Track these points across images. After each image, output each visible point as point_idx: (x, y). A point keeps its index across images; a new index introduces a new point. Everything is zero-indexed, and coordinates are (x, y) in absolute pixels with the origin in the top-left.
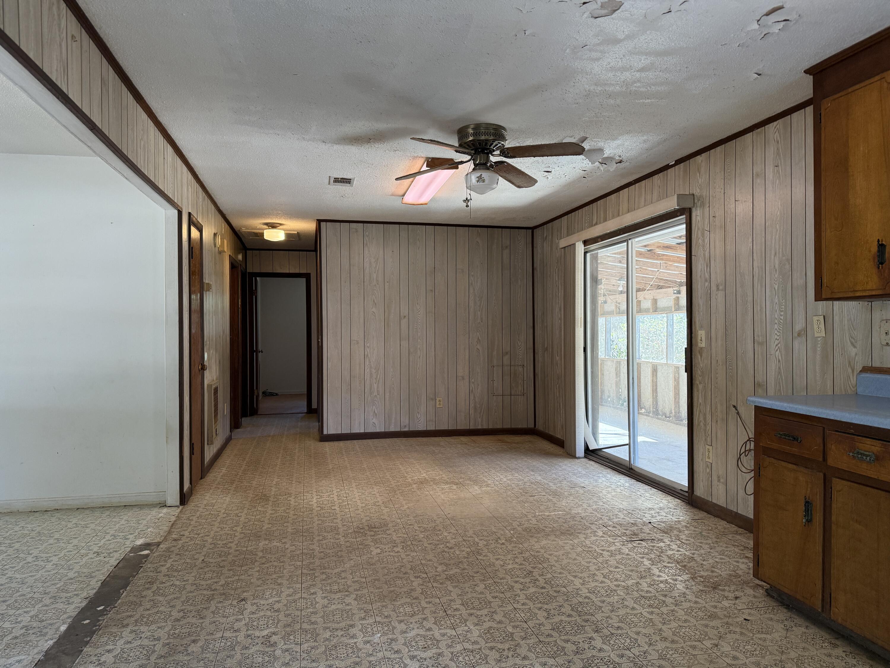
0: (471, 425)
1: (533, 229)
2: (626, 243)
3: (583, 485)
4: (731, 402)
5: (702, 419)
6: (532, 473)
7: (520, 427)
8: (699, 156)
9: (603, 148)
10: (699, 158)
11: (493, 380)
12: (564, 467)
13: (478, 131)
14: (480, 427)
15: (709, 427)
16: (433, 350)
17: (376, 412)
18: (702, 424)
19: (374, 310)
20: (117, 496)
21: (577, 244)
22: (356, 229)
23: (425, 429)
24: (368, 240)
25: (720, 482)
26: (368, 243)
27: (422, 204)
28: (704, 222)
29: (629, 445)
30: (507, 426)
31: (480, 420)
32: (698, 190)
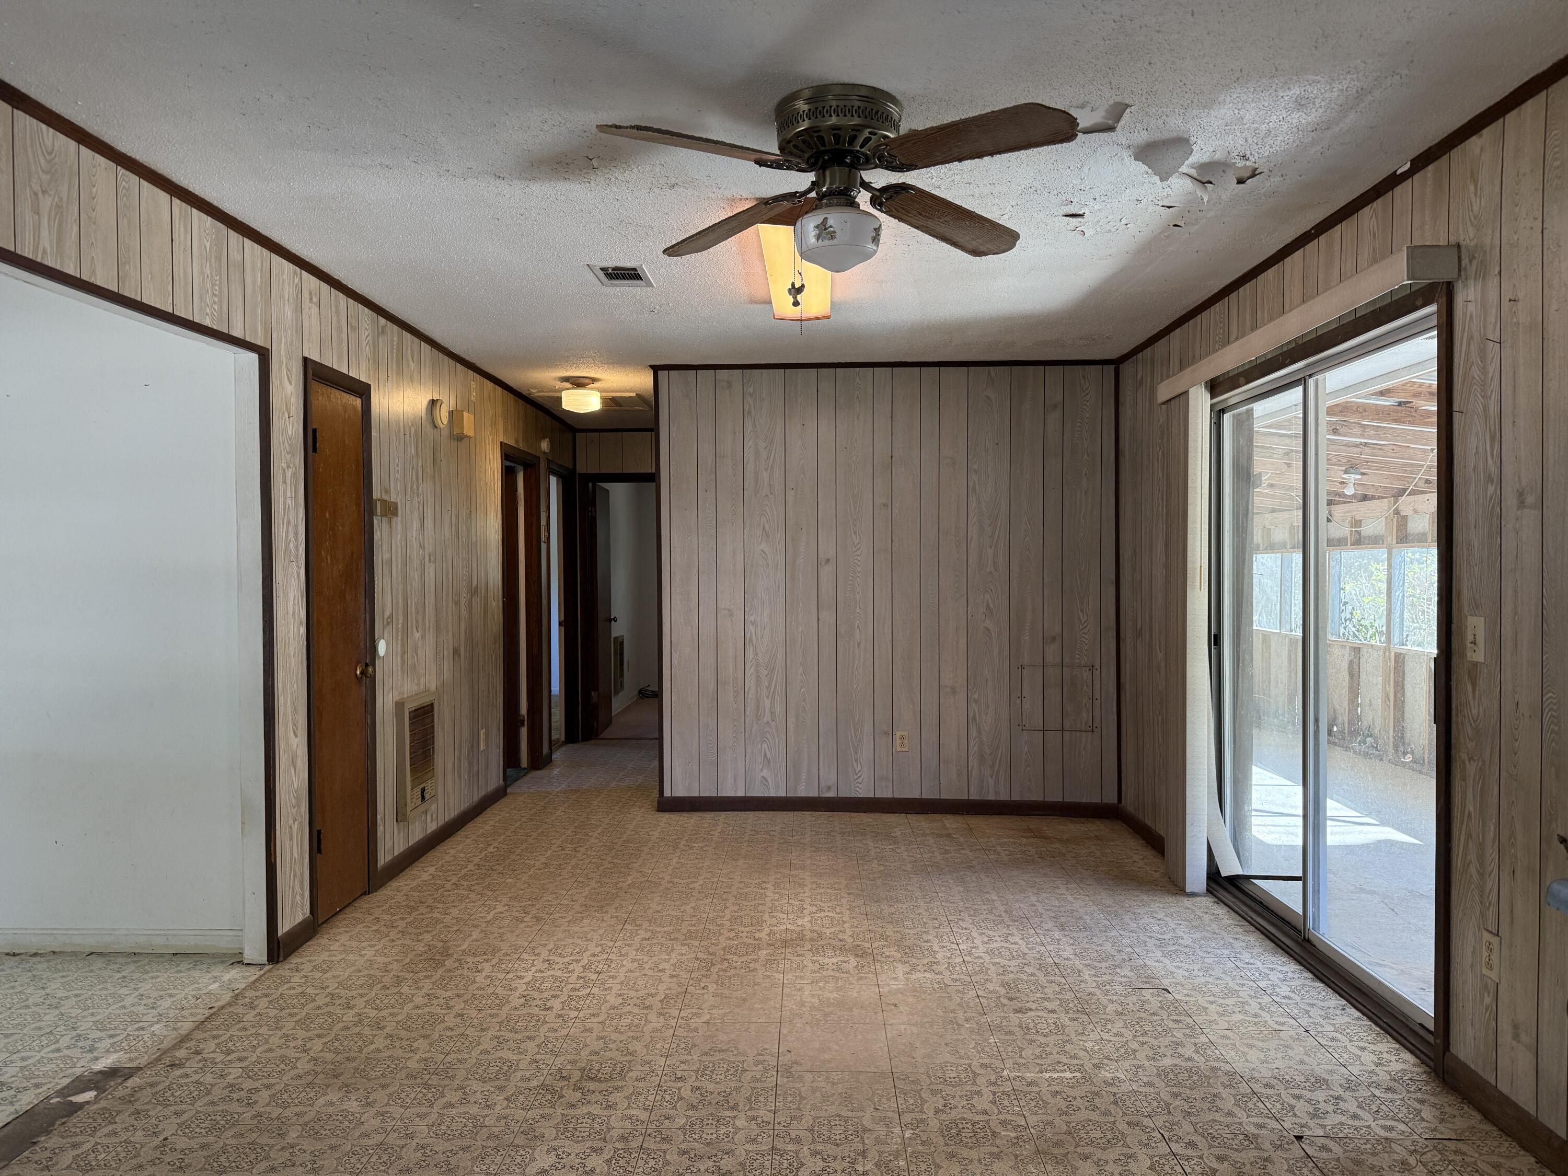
0: (971, 792)
1: (1117, 363)
2: (1301, 388)
3: (1166, 982)
4: (1554, 826)
5: (1473, 856)
6: (1057, 935)
7: (1084, 800)
8: (1474, 137)
9: (1186, 136)
10: (1474, 143)
11: (1021, 698)
12: (1146, 920)
13: (820, 105)
14: (991, 797)
15: (1491, 883)
16: (888, 629)
17: (769, 755)
18: (1473, 870)
19: (763, 546)
20: (162, 932)
21: (1192, 391)
22: (728, 382)
23: (871, 795)
24: (752, 403)
25: (1519, 1041)
26: (753, 409)
27: (818, 318)
28: (1485, 319)
29: (1302, 879)
30: (1055, 796)
31: (991, 782)
32: (1472, 232)
